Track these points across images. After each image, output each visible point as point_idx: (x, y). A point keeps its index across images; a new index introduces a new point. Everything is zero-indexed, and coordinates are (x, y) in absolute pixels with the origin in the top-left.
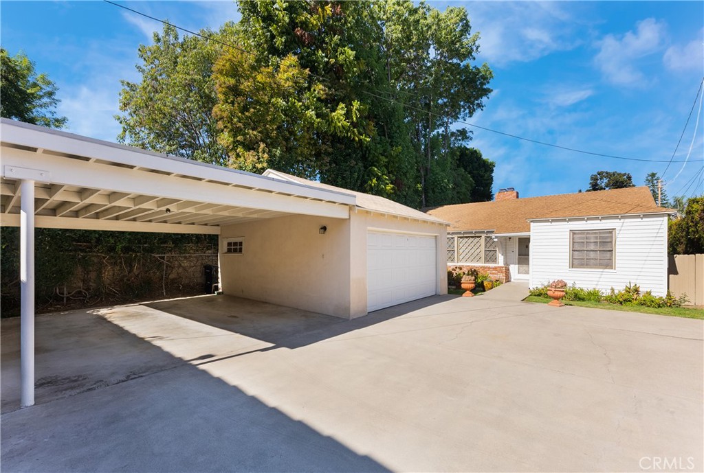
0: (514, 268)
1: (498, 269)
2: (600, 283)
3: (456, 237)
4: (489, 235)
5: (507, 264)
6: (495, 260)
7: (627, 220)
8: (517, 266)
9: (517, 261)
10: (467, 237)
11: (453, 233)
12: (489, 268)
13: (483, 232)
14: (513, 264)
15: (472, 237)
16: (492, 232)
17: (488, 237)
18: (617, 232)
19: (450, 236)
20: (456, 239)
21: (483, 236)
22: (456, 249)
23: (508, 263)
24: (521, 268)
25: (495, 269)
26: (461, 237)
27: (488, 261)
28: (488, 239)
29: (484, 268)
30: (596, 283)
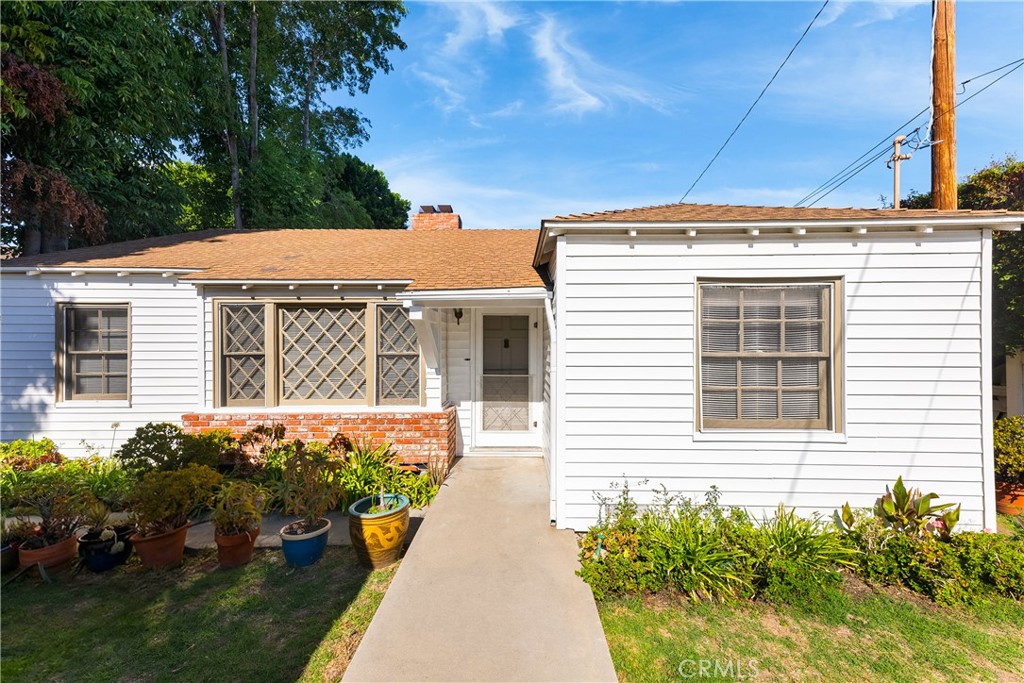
0: (470, 413)
1: (425, 424)
2: (800, 486)
3: (269, 303)
4: (390, 301)
5: (449, 402)
6: (410, 389)
7: (879, 247)
8: (479, 405)
9: (479, 390)
10: (312, 307)
11: (254, 290)
12: (393, 421)
13: (370, 289)
14: (469, 399)
15: (334, 307)
16: (402, 288)
17: (389, 309)
18: (849, 289)
19: (246, 300)
20: (269, 311)
21: (372, 303)
22: (269, 350)
23: (453, 397)
24: (491, 412)
25: (414, 422)
26: (291, 307)
27: (389, 394)
28: (389, 317)
29: (374, 421)
30: (786, 486)
